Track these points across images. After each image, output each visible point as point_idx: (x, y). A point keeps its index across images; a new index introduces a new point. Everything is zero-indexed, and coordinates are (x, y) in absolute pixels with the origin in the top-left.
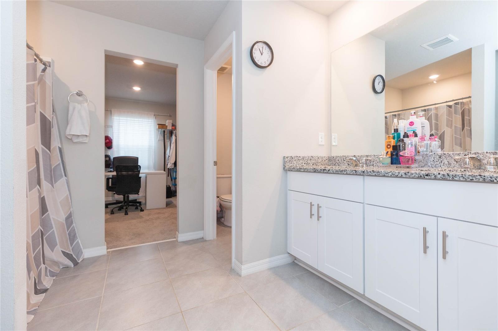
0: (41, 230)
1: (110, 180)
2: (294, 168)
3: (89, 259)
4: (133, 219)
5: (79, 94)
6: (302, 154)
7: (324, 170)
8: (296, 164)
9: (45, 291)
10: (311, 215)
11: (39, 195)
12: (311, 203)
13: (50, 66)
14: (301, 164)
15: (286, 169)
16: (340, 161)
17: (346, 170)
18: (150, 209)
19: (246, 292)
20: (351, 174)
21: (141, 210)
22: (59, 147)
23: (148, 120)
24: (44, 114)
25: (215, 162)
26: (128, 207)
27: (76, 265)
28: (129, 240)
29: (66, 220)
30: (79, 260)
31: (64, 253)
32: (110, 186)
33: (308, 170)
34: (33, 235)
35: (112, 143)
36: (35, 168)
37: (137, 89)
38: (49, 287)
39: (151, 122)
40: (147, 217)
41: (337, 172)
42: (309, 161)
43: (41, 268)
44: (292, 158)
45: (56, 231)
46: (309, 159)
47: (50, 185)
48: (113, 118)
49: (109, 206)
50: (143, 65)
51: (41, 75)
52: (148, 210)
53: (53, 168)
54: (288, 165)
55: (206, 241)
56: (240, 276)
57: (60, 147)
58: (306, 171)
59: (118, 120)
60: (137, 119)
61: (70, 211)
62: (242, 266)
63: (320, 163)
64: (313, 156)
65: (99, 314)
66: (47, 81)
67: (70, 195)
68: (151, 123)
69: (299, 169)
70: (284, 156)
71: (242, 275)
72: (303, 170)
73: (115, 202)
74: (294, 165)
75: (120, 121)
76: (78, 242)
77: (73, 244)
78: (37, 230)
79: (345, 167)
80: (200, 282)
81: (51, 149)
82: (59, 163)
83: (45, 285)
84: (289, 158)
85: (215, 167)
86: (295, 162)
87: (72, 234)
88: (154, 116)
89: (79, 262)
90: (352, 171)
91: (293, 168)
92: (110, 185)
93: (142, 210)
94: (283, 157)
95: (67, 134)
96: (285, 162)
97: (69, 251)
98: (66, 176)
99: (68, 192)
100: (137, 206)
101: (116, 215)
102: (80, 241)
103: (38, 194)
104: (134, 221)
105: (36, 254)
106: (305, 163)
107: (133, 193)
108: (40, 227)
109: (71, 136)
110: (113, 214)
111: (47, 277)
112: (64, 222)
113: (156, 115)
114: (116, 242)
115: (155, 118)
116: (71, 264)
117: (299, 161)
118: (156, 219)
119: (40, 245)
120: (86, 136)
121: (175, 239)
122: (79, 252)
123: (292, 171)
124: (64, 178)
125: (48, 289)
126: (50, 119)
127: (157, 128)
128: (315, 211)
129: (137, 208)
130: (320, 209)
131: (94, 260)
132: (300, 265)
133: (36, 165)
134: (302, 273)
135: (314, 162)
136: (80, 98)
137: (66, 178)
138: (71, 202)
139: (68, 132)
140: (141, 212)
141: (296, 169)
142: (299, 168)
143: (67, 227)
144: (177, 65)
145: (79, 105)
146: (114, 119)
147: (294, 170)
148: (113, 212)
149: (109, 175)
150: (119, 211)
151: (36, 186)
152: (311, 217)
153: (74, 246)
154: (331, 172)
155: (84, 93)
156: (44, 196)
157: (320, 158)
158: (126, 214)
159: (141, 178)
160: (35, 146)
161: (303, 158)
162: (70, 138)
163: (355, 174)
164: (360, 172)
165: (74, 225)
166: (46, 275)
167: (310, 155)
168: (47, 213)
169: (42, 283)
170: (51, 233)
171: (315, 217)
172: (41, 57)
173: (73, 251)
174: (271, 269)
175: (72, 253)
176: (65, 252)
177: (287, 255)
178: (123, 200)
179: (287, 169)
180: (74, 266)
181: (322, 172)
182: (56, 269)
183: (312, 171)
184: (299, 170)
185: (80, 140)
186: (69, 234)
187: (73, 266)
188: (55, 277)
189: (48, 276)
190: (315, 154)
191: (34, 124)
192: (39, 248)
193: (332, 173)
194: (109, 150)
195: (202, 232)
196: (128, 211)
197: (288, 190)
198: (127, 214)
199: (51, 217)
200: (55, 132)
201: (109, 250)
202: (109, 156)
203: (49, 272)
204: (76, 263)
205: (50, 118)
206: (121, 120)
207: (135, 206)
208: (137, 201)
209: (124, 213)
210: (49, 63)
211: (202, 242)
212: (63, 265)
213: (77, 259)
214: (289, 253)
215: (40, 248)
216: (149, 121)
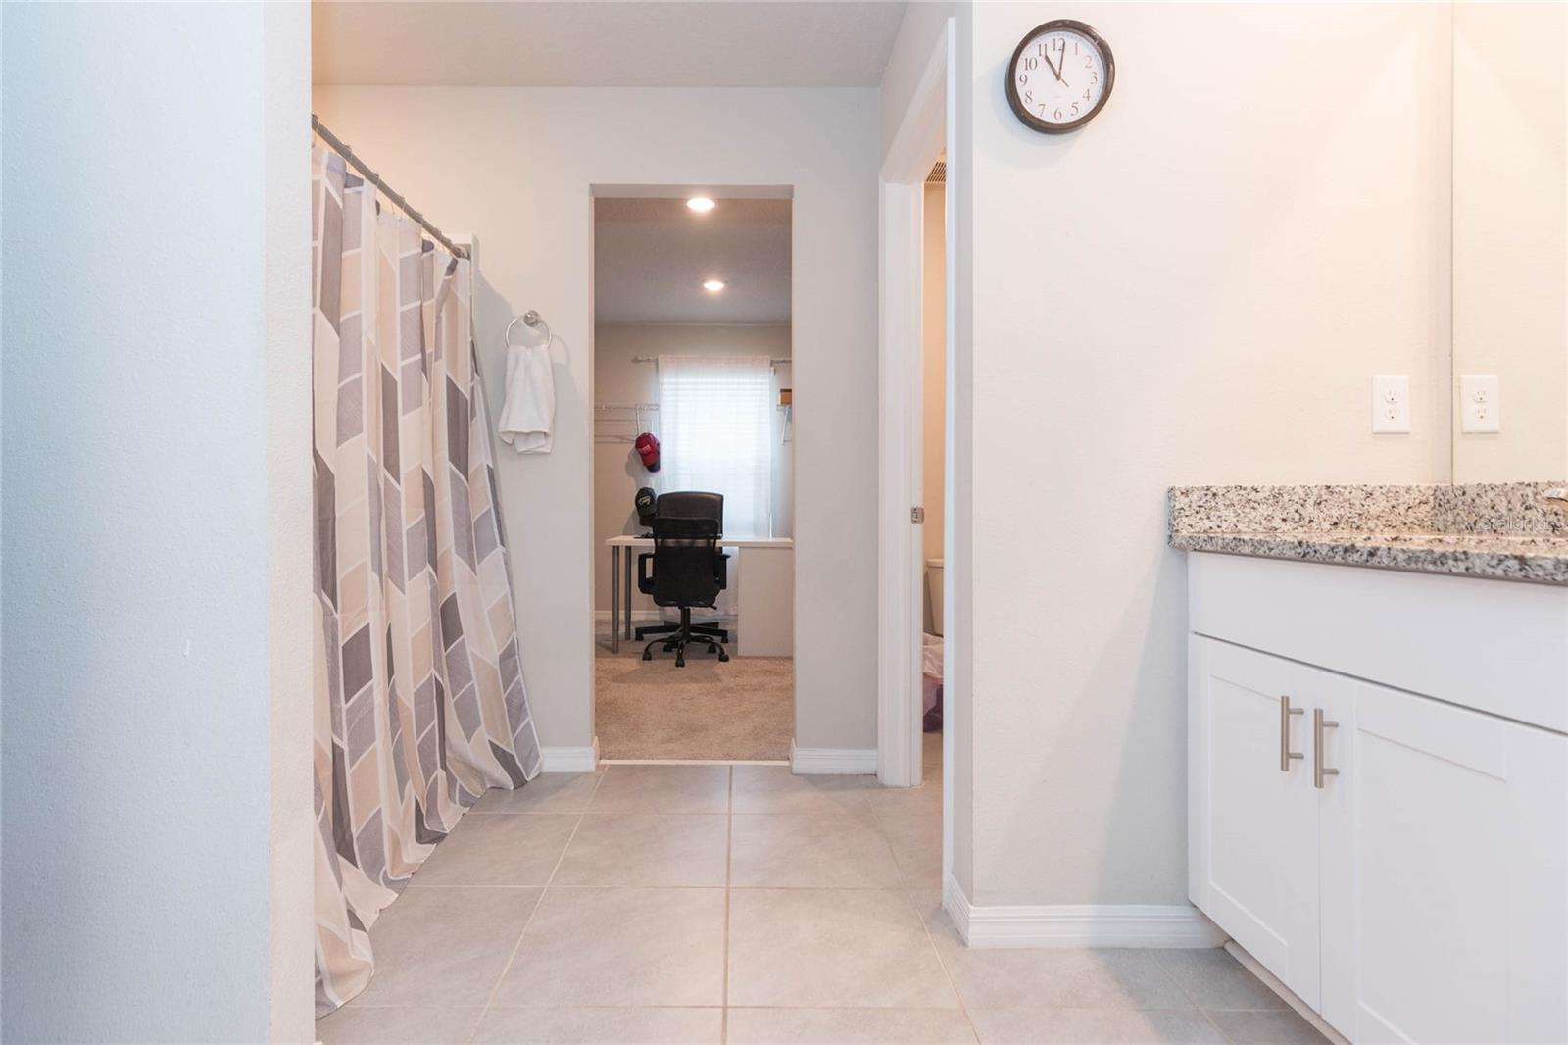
0: (436, 679)
1: (649, 562)
2: (1212, 538)
3: (552, 775)
4: (693, 680)
5: (532, 321)
6: (1265, 475)
7: (1346, 550)
8: (1225, 522)
9: (438, 838)
10: (1287, 757)
11: (431, 591)
12: (1285, 701)
13: (469, 258)
14: (1264, 522)
15: (1177, 540)
16: (1504, 511)
17: (1465, 553)
18: (747, 658)
19: (964, 1011)
20: (1494, 577)
21: (720, 655)
22: (488, 466)
23: (753, 381)
24: (455, 382)
25: (915, 510)
26: (688, 642)
27: (520, 787)
28: (663, 742)
29: (500, 662)
30: (528, 775)
31: (495, 748)
32: (648, 579)
33: (1271, 549)
34: (418, 690)
35: (658, 453)
36: (422, 520)
37: (714, 286)
38: (447, 832)
39: (762, 384)
40: (733, 680)
41: (1413, 565)
42: (1310, 510)
43: (437, 777)
44: (1215, 495)
45: (478, 684)
46: (1311, 502)
47: (467, 567)
48: (661, 381)
49: (645, 636)
50: (713, 210)
51: (445, 281)
52: (740, 657)
53: (473, 521)
54: (1189, 527)
55: (883, 787)
56: (964, 944)
57: (491, 465)
58: (1262, 552)
59: (674, 387)
60: (724, 380)
61: (510, 639)
62: (972, 907)
63: (1378, 517)
64: (1333, 485)
65: (522, 937)
66: (459, 295)
67: (512, 595)
68: (762, 390)
69: (1232, 545)
70: (1171, 486)
71: (970, 945)
72: (1247, 550)
73: (663, 624)
74: (1225, 525)
75: (677, 390)
76: (529, 724)
77: (519, 726)
78: (428, 676)
79: (1521, 539)
80: (816, 926)
81: (470, 472)
82: (490, 509)
83: (442, 824)
84: (1194, 497)
85: (918, 527)
86: (1229, 513)
87: (516, 702)
88: (771, 365)
89: (528, 780)
90: (1501, 561)
91: (1205, 536)
92: (649, 574)
93: (724, 658)
94: (1166, 490)
95: (500, 431)
96: (1173, 516)
97: (508, 745)
98: (502, 544)
99: (507, 586)
100: (714, 641)
101: (655, 663)
102: (532, 723)
103: (429, 588)
104: (694, 688)
105: (423, 740)
106: (1284, 520)
107: (701, 603)
108: (433, 671)
109: (512, 436)
110: (650, 659)
111: (452, 804)
112: (497, 667)
113: (778, 362)
114: (629, 741)
115: (773, 372)
116: (506, 780)
117: (1254, 508)
118: (755, 690)
119: (434, 718)
120: (545, 434)
121: (786, 763)
122: (532, 755)
123: (1201, 550)
124: (500, 549)
125: (445, 835)
126: (466, 395)
127: (779, 402)
128: (1303, 737)
129: (712, 650)
130: (1331, 739)
131: (564, 782)
132: (1250, 969)
133: (424, 513)
134: (1253, 1010)
135: (1342, 511)
136: (533, 332)
137: (504, 550)
138: (515, 615)
139: (502, 426)
140: (722, 663)
141: (1220, 542)
142: (1231, 537)
143: (503, 683)
144: (790, 190)
145: (529, 352)
146: (663, 384)
147: (1209, 547)
148: (650, 654)
149: (645, 547)
150: (666, 653)
151: (425, 566)
152: (1285, 767)
153: (520, 733)
154: (1385, 561)
155: (543, 317)
156: (454, 594)
157: (1377, 494)
158: (680, 664)
159: (728, 560)
160: (421, 465)
161: (1277, 496)
162: (510, 442)
163: (1519, 575)
164: (1550, 565)
165: (520, 676)
166: (451, 796)
167: (1317, 479)
168: (461, 638)
169: (440, 818)
170: (466, 691)
171: (1307, 767)
172: (445, 235)
173: (515, 746)
174: (1100, 951)
175: (513, 753)
176: (498, 747)
177: (1188, 911)
178: (679, 622)
179: (1181, 547)
180: (515, 788)
181: (1338, 558)
182: (475, 788)
183: (1292, 553)
184: (1232, 548)
185: (533, 445)
186: (508, 701)
187: (512, 788)
188: (468, 808)
189: (455, 803)
190: (1347, 475)
191: (419, 409)
192: (432, 724)
193: (1387, 568)
194: (651, 474)
195: (872, 753)
196: (684, 654)
197: (1192, 638)
198: (683, 665)
199: (470, 649)
200: (478, 427)
201: (603, 762)
202: (652, 490)
203: (460, 792)
204: (520, 782)
205: (467, 392)
206: (680, 387)
207: (707, 642)
208: (720, 628)
209: (674, 661)
210: (468, 247)
211: (868, 787)
212: (492, 780)
213: (525, 770)
214: (1195, 906)
215: (434, 726)
216: (756, 384)
